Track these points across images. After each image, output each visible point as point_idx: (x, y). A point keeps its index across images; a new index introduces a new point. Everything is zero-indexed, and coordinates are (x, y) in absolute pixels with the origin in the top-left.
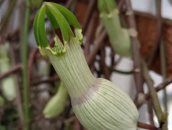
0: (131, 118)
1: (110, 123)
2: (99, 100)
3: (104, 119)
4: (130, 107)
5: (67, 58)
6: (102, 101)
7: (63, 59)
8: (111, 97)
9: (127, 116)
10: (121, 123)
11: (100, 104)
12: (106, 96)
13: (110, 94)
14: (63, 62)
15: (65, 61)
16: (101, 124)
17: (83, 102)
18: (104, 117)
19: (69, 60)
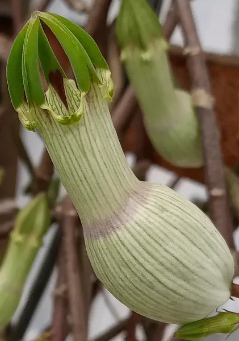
0: (217, 266)
1: (175, 274)
2: (150, 222)
3: (162, 264)
4: (215, 241)
5: (82, 129)
6: (157, 224)
7: (75, 132)
8: (174, 217)
9: (209, 260)
10: (197, 275)
11: (151, 229)
12: (164, 215)
13: (173, 211)
14: (75, 136)
15: (80, 135)
16: (155, 278)
17: (114, 229)
18: (162, 260)
19: (88, 134)
